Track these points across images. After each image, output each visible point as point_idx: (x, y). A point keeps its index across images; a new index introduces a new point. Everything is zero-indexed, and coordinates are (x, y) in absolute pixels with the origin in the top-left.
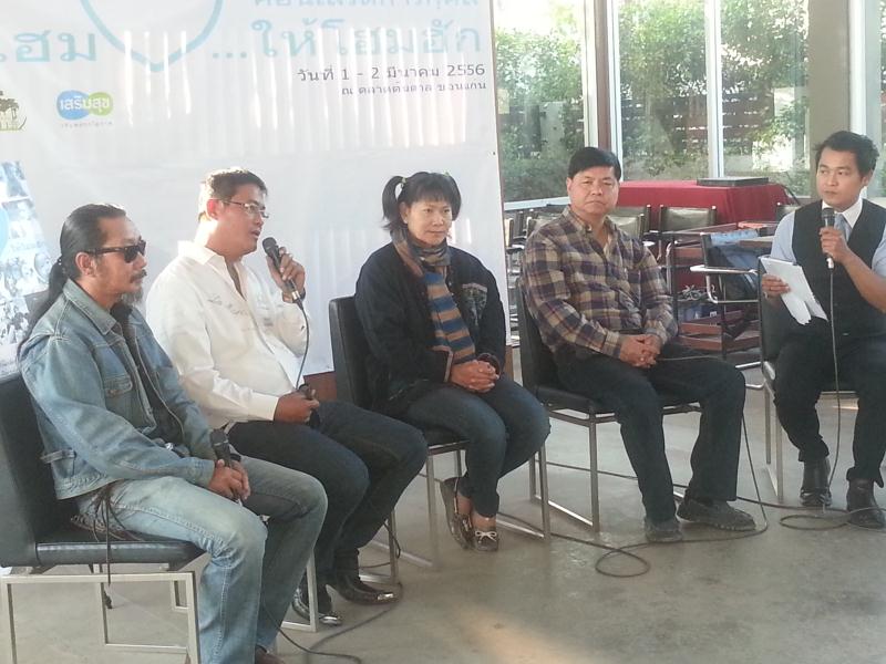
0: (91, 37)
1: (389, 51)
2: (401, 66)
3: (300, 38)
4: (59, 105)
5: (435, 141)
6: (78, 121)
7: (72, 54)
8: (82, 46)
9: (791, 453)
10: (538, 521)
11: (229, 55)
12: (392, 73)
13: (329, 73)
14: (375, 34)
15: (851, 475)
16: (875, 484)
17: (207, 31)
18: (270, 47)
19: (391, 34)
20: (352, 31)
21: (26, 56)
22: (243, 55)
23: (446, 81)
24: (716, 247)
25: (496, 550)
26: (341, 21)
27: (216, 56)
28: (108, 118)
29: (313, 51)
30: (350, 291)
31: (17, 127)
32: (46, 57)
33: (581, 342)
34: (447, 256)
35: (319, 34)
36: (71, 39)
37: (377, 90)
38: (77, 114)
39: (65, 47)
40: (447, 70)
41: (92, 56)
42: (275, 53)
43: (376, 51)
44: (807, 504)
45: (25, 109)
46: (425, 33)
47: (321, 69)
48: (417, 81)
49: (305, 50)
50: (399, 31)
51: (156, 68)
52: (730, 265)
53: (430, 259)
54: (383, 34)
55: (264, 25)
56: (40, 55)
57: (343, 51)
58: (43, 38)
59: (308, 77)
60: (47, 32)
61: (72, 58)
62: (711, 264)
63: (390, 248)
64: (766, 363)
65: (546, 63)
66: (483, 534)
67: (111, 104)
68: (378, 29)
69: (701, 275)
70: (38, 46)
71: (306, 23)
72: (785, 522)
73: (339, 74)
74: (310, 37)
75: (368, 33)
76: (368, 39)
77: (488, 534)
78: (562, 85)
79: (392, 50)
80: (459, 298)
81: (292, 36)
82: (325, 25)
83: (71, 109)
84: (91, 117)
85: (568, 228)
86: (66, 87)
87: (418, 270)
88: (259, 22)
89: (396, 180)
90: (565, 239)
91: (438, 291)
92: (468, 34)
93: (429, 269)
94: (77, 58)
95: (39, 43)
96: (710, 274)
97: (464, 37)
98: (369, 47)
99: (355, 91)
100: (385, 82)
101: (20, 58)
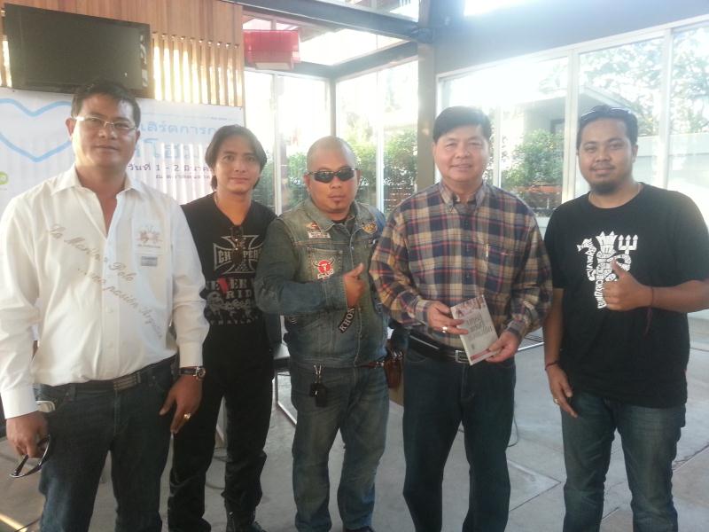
2: (192, 165)
12: (187, 168)
13: (148, 167)
14: (177, 147)
19: (186, 148)
20: (163, 145)
26: (156, 139)
35: (142, 145)
37: (178, 176)
43: (178, 156)
47: (143, 164)
48: (202, 173)
54: (182, 146)
57: (157, 156)
59: (135, 168)
67: (7, 179)
73: (154, 168)
75: (172, 147)
82: (145, 141)
98: (173, 154)
99: (164, 177)
100: (183, 173)
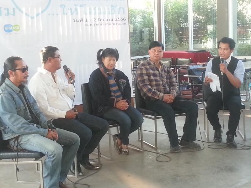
0: (14, 9)
1: (99, 13)
2: (102, 18)
3: (73, 10)
5: (112, 39)
6: (10, 33)
9: (211, 127)
10: (140, 147)
11: (53, 14)
12: (100, 20)
13: (82, 20)
14: (95, 9)
15: (228, 133)
16: (234, 136)
17: (47, 8)
18: (65, 12)
19: (99, 9)
20: (88, 8)
22: (57, 15)
23: (115, 22)
24: (191, 70)
25: (128, 155)
26: (85, 5)
27: (49, 15)
28: (18, 32)
29: (77, 14)
30: (87, 82)
32: (1, 15)
33: (152, 96)
34: (115, 72)
35: (79, 8)
36: (8, 9)
37: (95, 25)
39: (6, 12)
40: (115, 19)
41: (14, 15)
42: (66, 14)
43: (95, 14)
44: (215, 141)
46: (109, 9)
47: (79, 18)
48: (107, 22)
50: (101, 8)
51: (32, 18)
52: (194, 75)
53: (110, 73)
54: (97, 9)
57: (86, 14)
59: (76, 21)
61: (8, 15)
62: (189, 74)
63: (98, 69)
64: (204, 102)
65: (144, 17)
66: (125, 150)
68: (96, 8)
69: (187, 77)
71: (75, 5)
72: (209, 146)
73: (84, 20)
74: (76, 10)
76: (93, 10)
77: (126, 150)
78: (148, 24)
79: (100, 13)
80: (118, 83)
81: (71, 10)
82: (80, 6)
85: (149, 64)
86: (7, 23)
87: (106, 76)
88: (62, 5)
89: (101, 50)
90: (148, 67)
91: (112, 82)
92: (121, 9)
93: (110, 75)
94: (10, 15)
96: (189, 77)
97: (120, 10)
98: (93, 12)
99: (89, 25)
100: (98, 22)
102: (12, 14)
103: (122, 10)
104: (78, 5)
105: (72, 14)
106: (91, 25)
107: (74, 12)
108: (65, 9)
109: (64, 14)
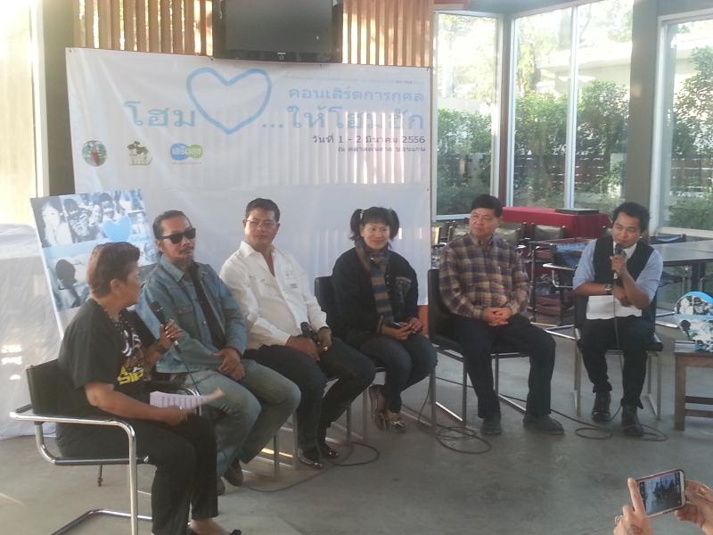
0: (193, 113)
1: (368, 127)
3: (315, 117)
4: (171, 152)
6: (182, 161)
7: (181, 123)
8: (187, 118)
11: (273, 126)
12: (369, 139)
13: (331, 138)
14: (360, 116)
17: (260, 111)
18: (298, 121)
19: (369, 117)
20: (347, 114)
21: (155, 122)
22: (281, 126)
23: (401, 146)
26: (340, 108)
27: (264, 126)
28: (199, 160)
29: (322, 125)
31: (146, 163)
32: (165, 124)
34: (386, 259)
36: (181, 114)
37: (359, 149)
38: (182, 157)
39: (177, 118)
40: (402, 139)
41: (192, 124)
42: (300, 125)
45: (152, 153)
46: (390, 117)
48: (383, 145)
49: (317, 125)
50: (374, 115)
51: (229, 132)
53: (377, 260)
55: (295, 109)
56: (162, 122)
57: (340, 126)
58: (165, 112)
60: (167, 109)
61: (180, 125)
63: (352, 251)
66: (396, 423)
67: (202, 153)
68: (362, 113)
70: (161, 118)
71: (319, 108)
73: (337, 138)
74: (321, 117)
75: (356, 116)
76: (356, 120)
77: (399, 423)
79: (370, 126)
81: (310, 117)
82: (330, 110)
83: (178, 154)
84: (190, 159)
85: (468, 242)
86: (177, 141)
87: (367, 266)
88: (291, 107)
89: (359, 211)
90: (464, 249)
91: (378, 281)
92: (416, 118)
94: (184, 125)
95: (162, 115)
97: (414, 120)
100: (364, 145)
101: (151, 123)
102: (189, 122)
103: (418, 120)
104: (324, 108)
105: (311, 125)
106: (350, 149)
107: (315, 122)
108: (298, 115)
109: (295, 124)
